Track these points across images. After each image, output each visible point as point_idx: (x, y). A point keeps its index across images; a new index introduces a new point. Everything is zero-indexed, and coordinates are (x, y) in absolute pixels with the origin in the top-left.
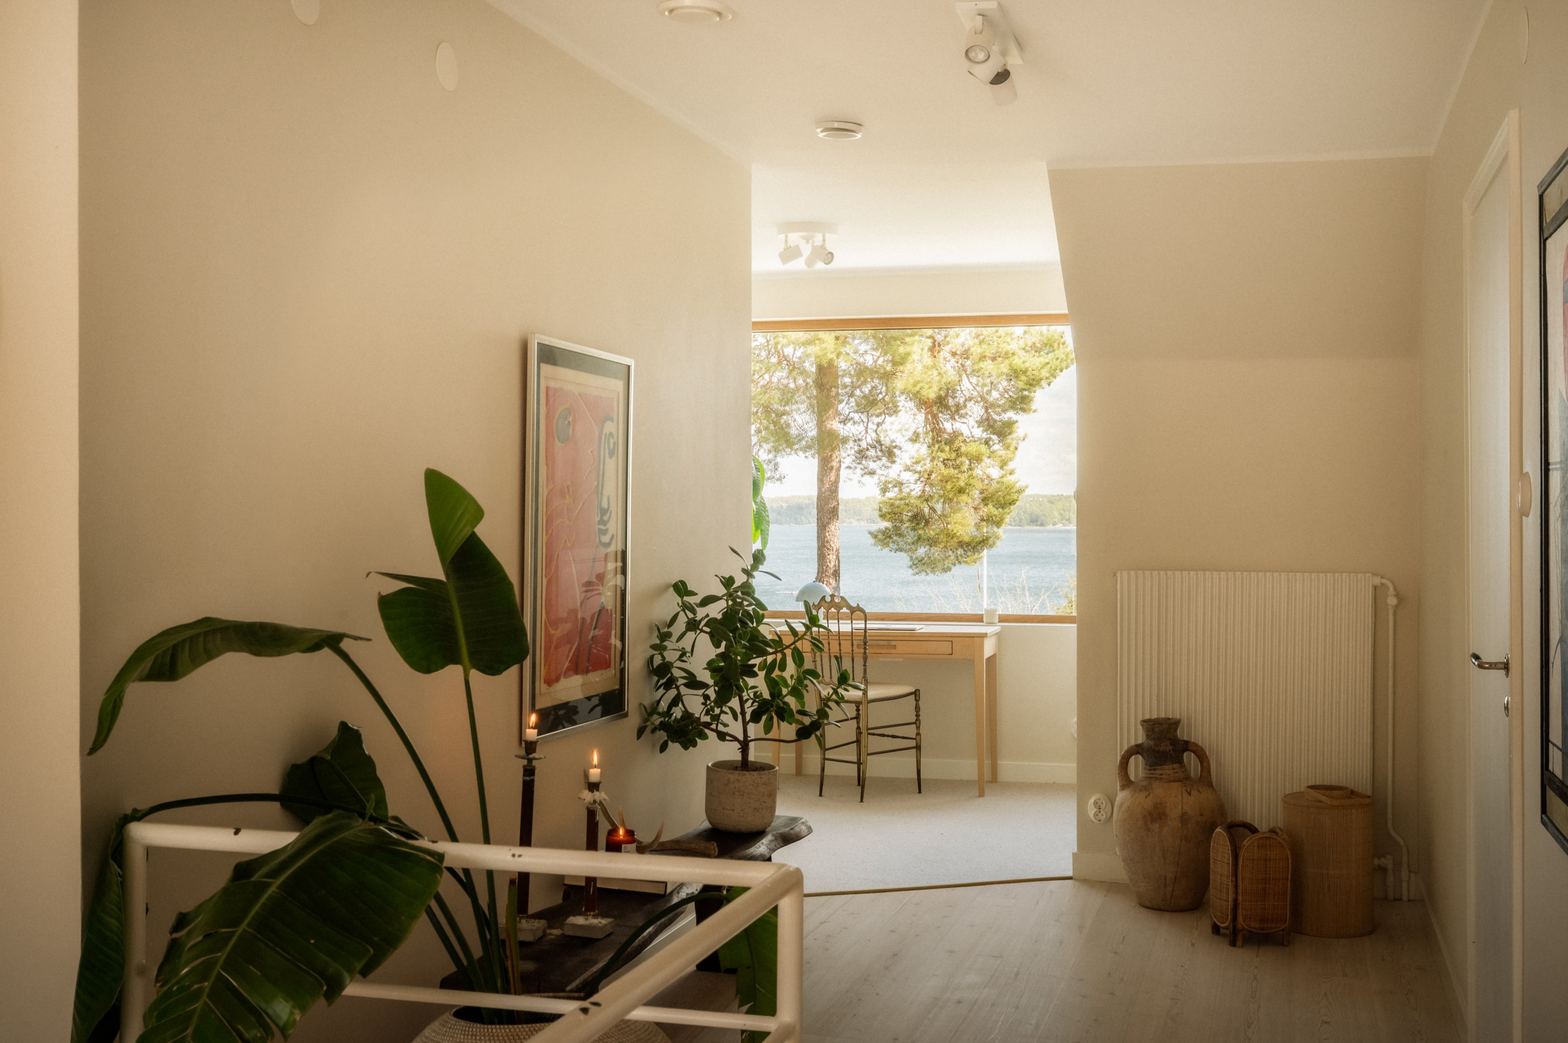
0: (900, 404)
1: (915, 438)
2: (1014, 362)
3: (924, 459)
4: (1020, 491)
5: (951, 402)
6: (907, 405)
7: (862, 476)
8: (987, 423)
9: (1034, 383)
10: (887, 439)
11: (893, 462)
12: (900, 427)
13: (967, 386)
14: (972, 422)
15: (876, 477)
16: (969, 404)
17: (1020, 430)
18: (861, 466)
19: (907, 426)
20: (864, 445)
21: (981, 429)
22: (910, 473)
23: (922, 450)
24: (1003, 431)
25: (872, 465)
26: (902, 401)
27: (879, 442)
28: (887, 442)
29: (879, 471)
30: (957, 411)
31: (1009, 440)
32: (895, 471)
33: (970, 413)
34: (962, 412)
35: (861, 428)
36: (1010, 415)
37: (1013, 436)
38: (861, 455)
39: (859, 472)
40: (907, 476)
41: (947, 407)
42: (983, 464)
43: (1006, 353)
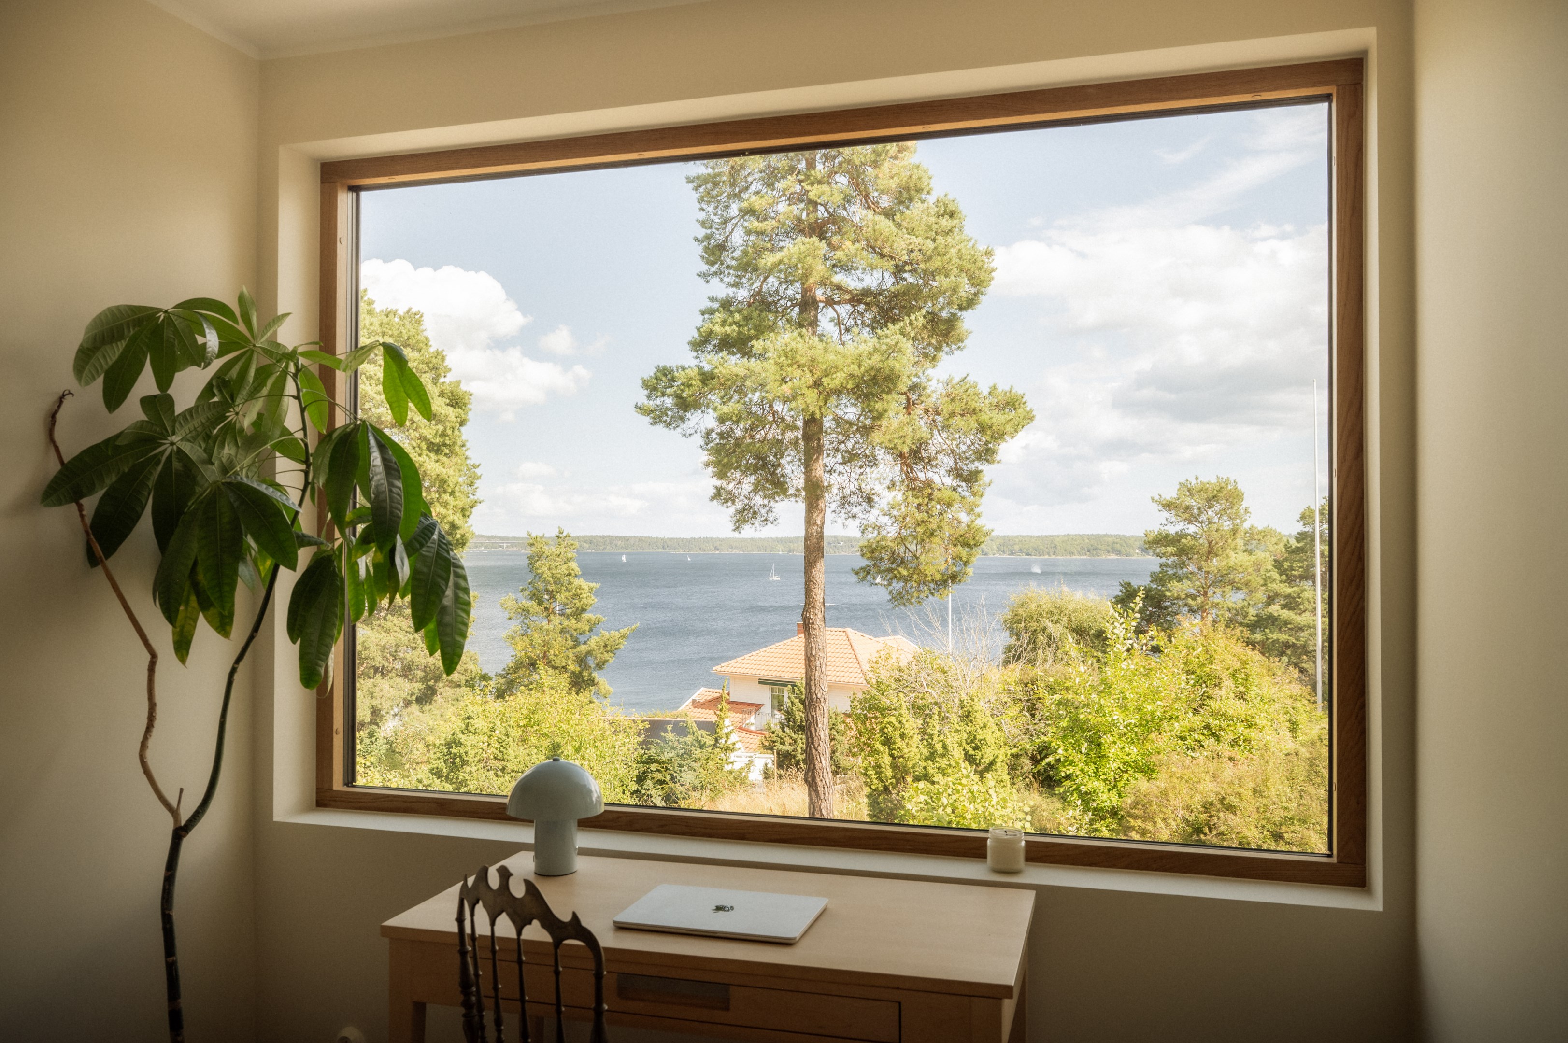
0: (879, 457)
1: (892, 486)
2: (982, 418)
3: (899, 505)
4: (986, 534)
5: (924, 454)
6: (885, 458)
7: (846, 519)
8: (956, 473)
9: (999, 436)
10: (868, 487)
11: (872, 507)
12: (878, 476)
13: (938, 440)
14: (942, 472)
15: (858, 521)
16: (939, 456)
17: (985, 478)
18: (843, 511)
19: (885, 475)
20: (847, 492)
21: (951, 477)
22: (887, 518)
23: (897, 495)
24: (971, 478)
25: (855, 510)
26: (880, 454)
27: (860, 489)
28: (866, 488)
29: (860, 515)
30: (929, 462)
31: (976, 488)
32: (874, 516)
33: (940, 463)
34: (933, 463)
35: (846, 477)
36: (977, 465)
37: (981, 482)
38: (844, 501)
39: (843, 515)
40: (885, 520)
41: (921, 459)
42: (953, 509)
43: (974, 410)
